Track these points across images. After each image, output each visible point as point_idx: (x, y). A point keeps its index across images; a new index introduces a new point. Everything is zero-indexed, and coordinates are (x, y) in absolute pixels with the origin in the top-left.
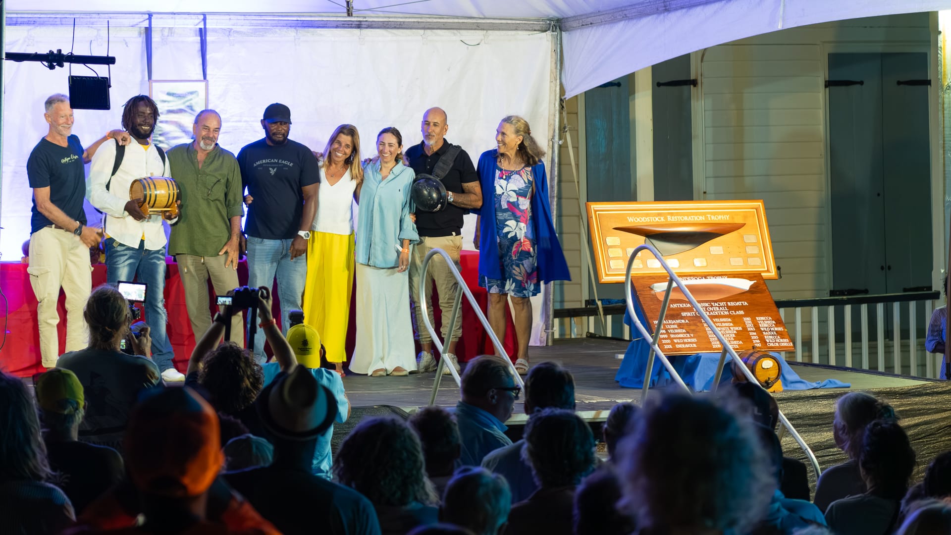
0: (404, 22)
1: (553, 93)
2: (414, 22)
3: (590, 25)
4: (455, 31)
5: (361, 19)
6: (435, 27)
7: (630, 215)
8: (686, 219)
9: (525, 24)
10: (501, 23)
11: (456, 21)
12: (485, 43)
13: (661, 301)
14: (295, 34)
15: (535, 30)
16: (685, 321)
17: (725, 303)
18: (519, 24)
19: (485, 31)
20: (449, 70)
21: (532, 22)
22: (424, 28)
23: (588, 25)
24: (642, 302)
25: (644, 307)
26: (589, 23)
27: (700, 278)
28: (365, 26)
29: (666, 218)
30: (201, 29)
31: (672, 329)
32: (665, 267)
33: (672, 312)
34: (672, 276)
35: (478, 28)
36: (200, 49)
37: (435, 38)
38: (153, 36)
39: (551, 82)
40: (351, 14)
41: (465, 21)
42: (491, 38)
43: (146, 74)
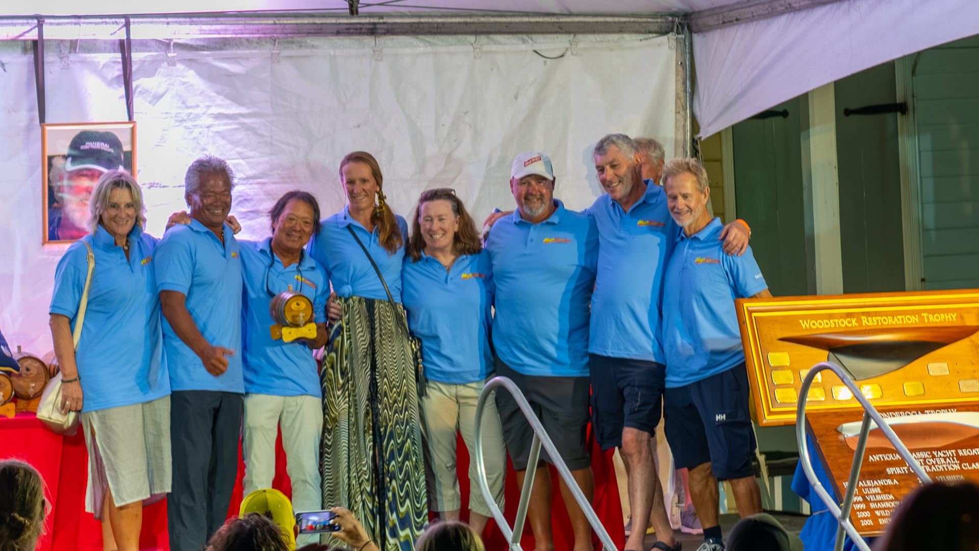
0: (443, 24)
1: (681, 131)
2: (459, 23)
3: (735, 22)
4: (525, 37)
5: (376, 20)
6: (493, 30)
7: (805, 317)
8: (890, 321)
9: (634, 22)
10: (597, 22)
11: (526, 19)
12: (572, 54)
13: (853, 451)
14: (272, 46)
15: (650, 32)
16: (893, 481)
17: (954, 451)
18: (625, 22)
19: (572, 35)
20: (516, 98)
21: (645, 20)
22: (476, 33)
23: (732, 21)
24: (824, 454)
25: (828, 461)
26: (734, 19)
27: (914, 414)
28: (382, 31)
29: (859, 321)
30: (121, 42)
31: (871, 494)
32: (858, 397)
33: (871, 469)
34: (869, 410)
35: (559, 30)
36: (121, 73)
37: (494, 48)
38: (45, 55)
39: (677, 113)
40: (357, 13)
41: (540, 19)
42: (581, 45)
43: (36, 113)
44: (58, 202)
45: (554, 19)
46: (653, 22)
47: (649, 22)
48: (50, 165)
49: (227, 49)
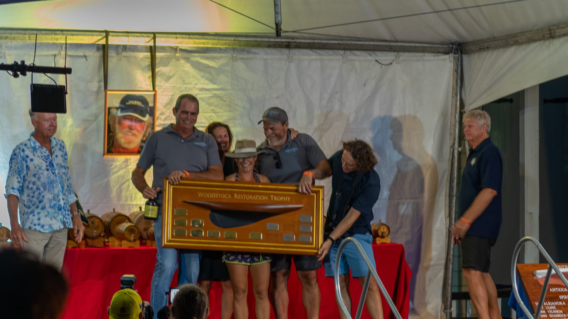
0: (327, 44)
1: (454, 107)
2: (336, 44)
4: (371, 52)
5: (290, 40)
6: (354, 48)
9: (431, 47)
10: (411, 46)
11: (372, 43)
12: (396, 63)
13: (541, 286)
14: (233, 52)
15: (439, 53)
16: (562, 303)
18: (426, 47)
19: (397, 53)
20: (365, 85)
21: (437, 46)
22: (344, 49)
23: (485, 48)
24: (525, 286)
25: (528, 291)
26: (486, 47)
28: (293, 46)
30: (151, 47)
31: (550, 310)
33: (551, 296)
34: (551, 264)
35: (390, 49)
36: (150, 63)
37: (354, 58)
38: (109, 52)
39: (453, 97)
40: (280, 35)
41: (380, 43)
42: (401, 58)
43: (103, 84)
44: (112, 133)
45: (387, 44)
46: (441, 48)
47: (439, 47)
48: (109, 113)
49: (208, 53)
